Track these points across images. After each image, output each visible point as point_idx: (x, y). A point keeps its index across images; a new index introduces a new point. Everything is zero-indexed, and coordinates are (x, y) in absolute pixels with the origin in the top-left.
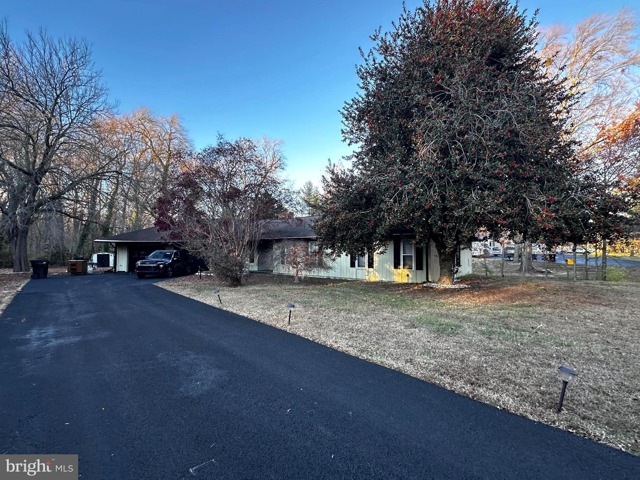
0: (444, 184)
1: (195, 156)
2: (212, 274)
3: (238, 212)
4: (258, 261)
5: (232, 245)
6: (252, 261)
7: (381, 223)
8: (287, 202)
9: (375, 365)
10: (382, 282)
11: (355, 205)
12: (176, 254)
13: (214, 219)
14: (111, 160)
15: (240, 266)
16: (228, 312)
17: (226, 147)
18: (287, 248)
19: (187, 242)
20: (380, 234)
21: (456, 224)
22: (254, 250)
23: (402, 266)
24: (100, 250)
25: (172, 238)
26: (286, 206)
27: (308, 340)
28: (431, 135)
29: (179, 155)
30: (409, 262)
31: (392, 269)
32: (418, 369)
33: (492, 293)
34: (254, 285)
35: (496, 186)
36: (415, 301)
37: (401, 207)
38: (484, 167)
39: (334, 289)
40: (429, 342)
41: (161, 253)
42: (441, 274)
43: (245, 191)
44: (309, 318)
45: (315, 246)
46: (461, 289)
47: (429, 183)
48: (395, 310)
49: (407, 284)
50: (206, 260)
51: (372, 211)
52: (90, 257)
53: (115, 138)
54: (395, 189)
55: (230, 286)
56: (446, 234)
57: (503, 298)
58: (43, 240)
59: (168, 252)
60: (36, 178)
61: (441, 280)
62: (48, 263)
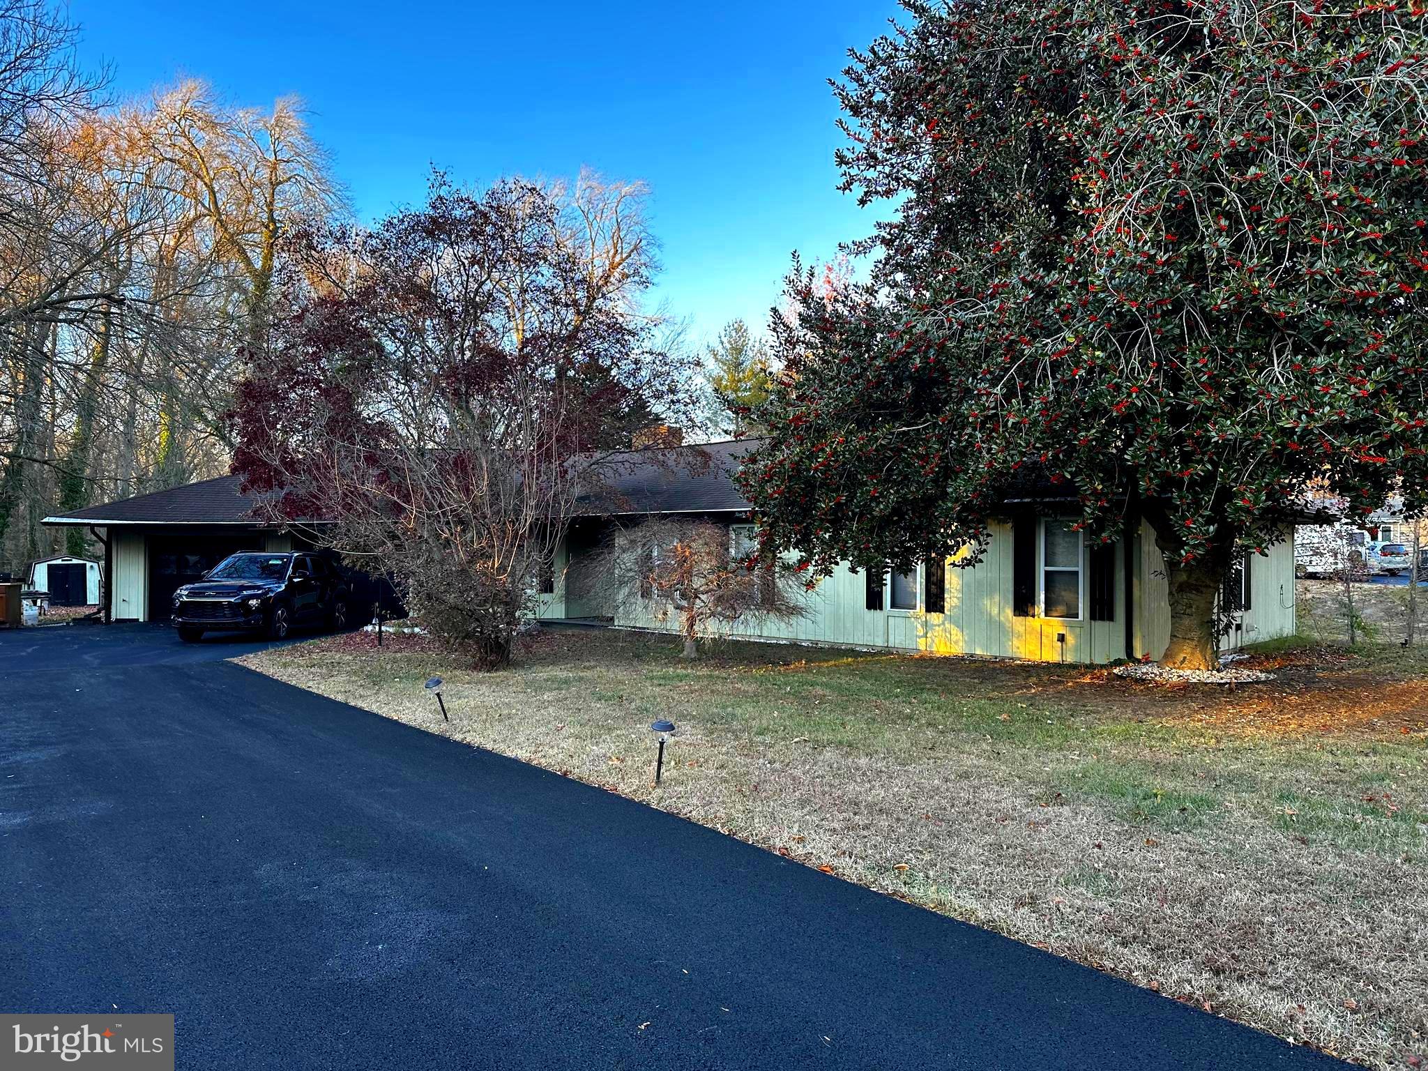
0: (1177, 331)
1: (355, 241)
2: (417, 630)
3: (501, 429)
4: (567, 587)
5: (479, 534)
6: (547, 587)
7: (964, 463)
8: (658, 396)
9: (917, 913)
10: (972, 658)
11: (878, 405)
12: (299, 564)
13: (421, 452)
14: (89, 256)
15: (507, 604)
16: (469, 746)
17: (457, 213)
18: (659, 545)
19: (336, 525)
20: (957, 500)
21: (1216, 466)
22: (551, 551)
23: (1040, 607)
24: (54, 551)
25: (288, 514)
26: (657, 408)
27: (714, 832)
28: (1134, 166)
29: (304, 240)
30: (1066, 595)
31: (1007, 619)
32: (1052, 924)
33: (1351, 701)
34: (553, 663)
35: (1355, 336)
36: (1078, 721)
37: (1032, 411)
38: (1312, 274)
39: (810, 677)
40: (1099, 846)
41: (253, 560)
42: (1173, 636)
43: (524, 359)
44: (722, 766)
45: (747, 541)
46: (1241, 686)
47: (1127, 328)
48: (1004, 748)
49: (1058, 665)
50: (399, 584)
51: (935, 425)
52: (26, 576)
53: (98, 185)
54: (1012, 350)
55: (476, 667)
56: (1181, 498)
57: (1386, 716)
59: (275, 557)
61: (1173, 656)
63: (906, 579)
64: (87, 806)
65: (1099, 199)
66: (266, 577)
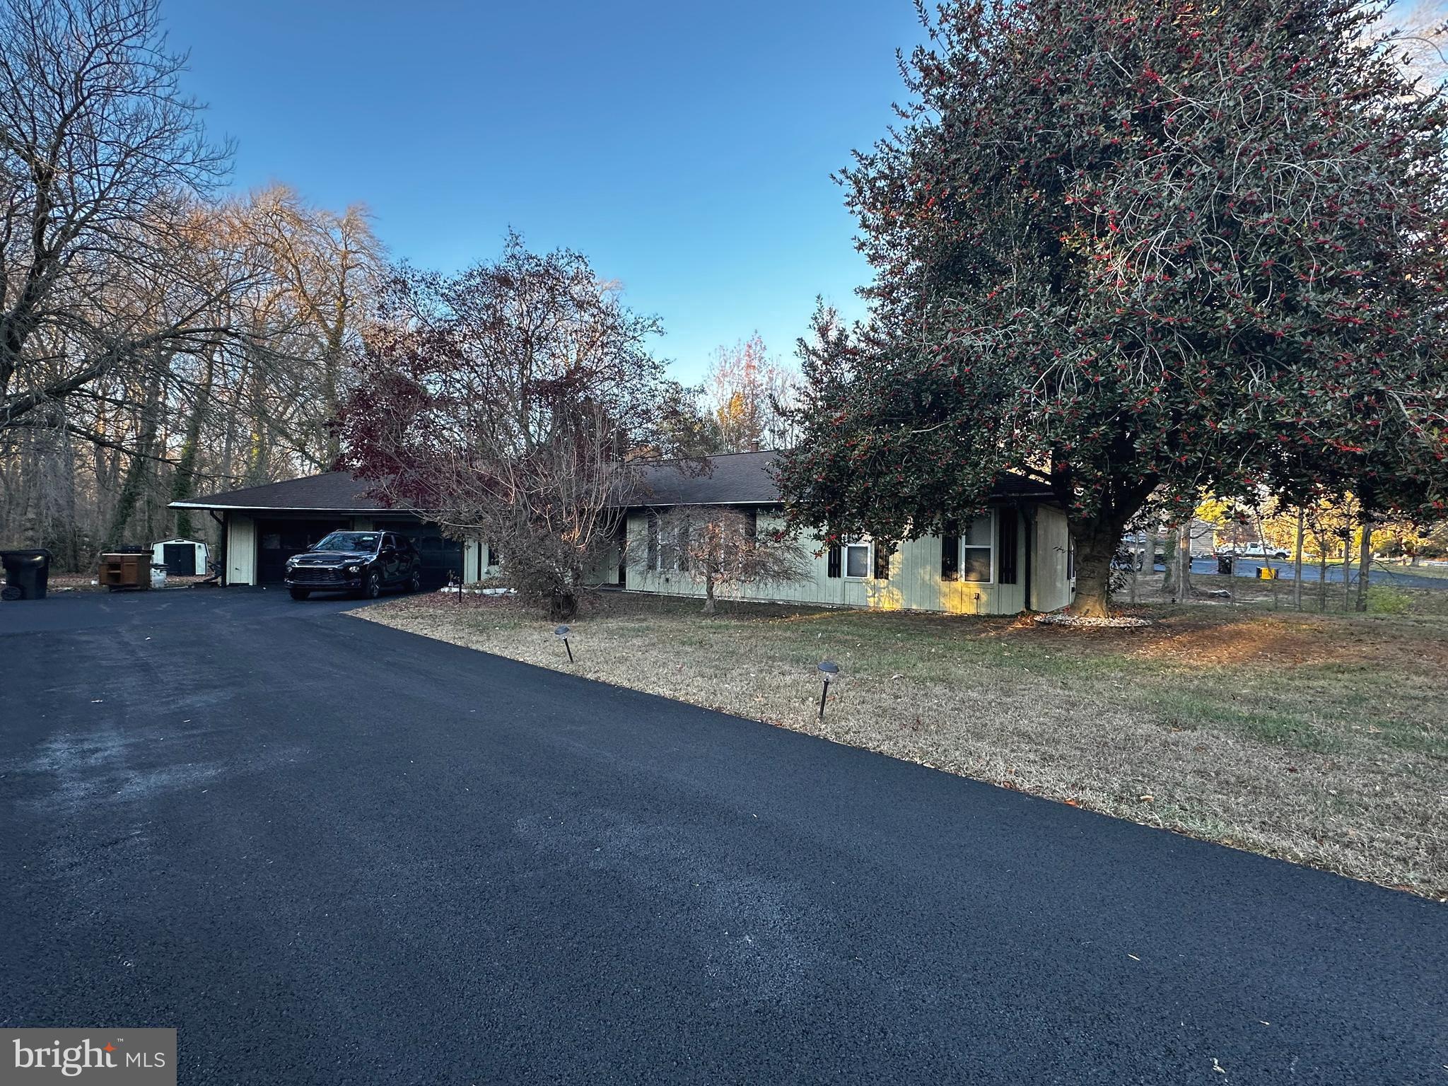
10: (909, 612)
12: (387, 540)
23: (962, 573)
24: (167, 534)
30: (981, 566)
31: (935, 582)
41: (348, 537)
42: (1078, 594)
49: (975, 616)
55: (555, 619)
58: (19, 510)
59: (368, 535)
60: (10, 334)
61: (1079, 609)
62: (47, 558)
63: (860, 554)
64: (282, 753)
65: (1107, 247)
66: (359, 550)
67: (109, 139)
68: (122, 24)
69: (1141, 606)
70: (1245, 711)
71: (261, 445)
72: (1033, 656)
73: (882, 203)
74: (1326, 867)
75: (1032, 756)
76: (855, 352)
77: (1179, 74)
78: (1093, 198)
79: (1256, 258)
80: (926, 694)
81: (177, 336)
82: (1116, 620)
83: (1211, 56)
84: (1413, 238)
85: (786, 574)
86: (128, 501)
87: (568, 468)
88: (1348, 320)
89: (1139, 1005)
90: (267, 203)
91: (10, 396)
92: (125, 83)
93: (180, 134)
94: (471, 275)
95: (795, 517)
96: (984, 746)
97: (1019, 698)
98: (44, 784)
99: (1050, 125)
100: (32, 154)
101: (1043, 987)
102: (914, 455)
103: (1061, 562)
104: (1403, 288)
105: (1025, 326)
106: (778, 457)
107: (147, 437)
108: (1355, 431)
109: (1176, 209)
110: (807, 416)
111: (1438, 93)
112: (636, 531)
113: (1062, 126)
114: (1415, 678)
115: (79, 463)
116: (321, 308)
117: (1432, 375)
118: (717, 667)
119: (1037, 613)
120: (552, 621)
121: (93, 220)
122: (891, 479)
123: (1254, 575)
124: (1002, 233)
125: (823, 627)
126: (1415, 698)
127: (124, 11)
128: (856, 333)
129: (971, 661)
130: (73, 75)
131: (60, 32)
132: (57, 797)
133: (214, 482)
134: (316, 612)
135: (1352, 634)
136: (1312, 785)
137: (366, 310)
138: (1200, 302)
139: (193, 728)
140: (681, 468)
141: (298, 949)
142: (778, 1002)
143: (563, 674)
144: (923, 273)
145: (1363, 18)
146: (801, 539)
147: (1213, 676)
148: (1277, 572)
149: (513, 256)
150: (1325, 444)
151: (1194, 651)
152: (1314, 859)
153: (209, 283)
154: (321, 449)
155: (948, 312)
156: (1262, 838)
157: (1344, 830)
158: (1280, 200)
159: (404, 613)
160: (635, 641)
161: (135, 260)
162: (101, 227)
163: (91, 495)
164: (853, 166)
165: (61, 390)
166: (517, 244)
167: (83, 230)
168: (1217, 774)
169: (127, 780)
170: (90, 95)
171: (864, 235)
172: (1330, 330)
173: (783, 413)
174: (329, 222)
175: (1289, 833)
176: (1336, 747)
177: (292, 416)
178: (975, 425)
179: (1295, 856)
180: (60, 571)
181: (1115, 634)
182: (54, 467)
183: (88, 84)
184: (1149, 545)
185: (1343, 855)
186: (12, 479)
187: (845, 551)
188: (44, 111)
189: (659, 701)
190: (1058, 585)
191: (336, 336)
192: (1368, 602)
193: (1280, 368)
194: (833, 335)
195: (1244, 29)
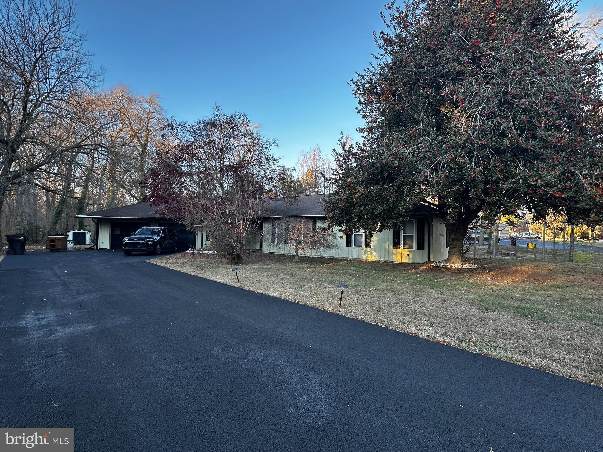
0: (487, 155)
10: (380, 261)
12: (164, 231)
23: (402, 245)
30: (409, 242)
31: (391, 249)
41: (149, 230)
42: (450, 254)
49: (408, 263)
51: (393, 186)
58: (14, 218)
59: (156, 229)
60: (12, 147)
61: (450, 260)
62: (25, 238)
63: (359, 238)
64: (119, 319)
65: (459, 112)
66: (153, 235)
67: (54, 68)
68: (60, 22)
69: (478, 259)
70: (516, 304)
71: (113, 192)
72: (430, 280)
73: (367, 94)
74: (545, 370)
75: (426, 323)
76: (356, 154)
77: (488, 42)
78: (452, 93)
79: (520, 117)
80: (384, 296)
81: (79, 147)
82: (466, 265)
83: (500, 35)
84: (586, 109)
85: (328, 246)
86: (59, 214)
87: (238, 202)
88: (558, 142)
89: (463, 425)
90: (117, 93)
91: (12, 172)
92: (61, 46)
93: (83, 66)
94: (200, 122)
95: (332, 222)
96: (407, 318)
97: (423, 298)
98: (23, 331)
99: (435, 63)
100: (23, 75)
101: (424, 418)
102: (381, 197)
103: (443, 240)
104: (581, 129)
105: (425, 144)
106: (325, 198)
107: (67, 188)
108: (561, 188)
109: (486, 97)
110: (337, 181)
111: (595, 49)
112: (267, 227)
113: (440, 63)
114: (589, 290)
115: (39, 198)
116: (139, 135)
117: (595, 165)
118: (298, 284)
119: (433, 262)
120: (231, 265)
121: (47, 101)
122: (371, 207)
123: (526, 246)
124: (416, 106)
125: (344, 268)
126: (588, 299)
127: (61, 17)
128: (356, 147)
129: (404, 283)
130: (40, 43)
131: (36, 26)
132: (29, 337)
133: (93, 207)
134: (134, 260)
135: (565, 272)
136: (541, 335)
137: (157, 136)
138: (497, 135)
139: (83, 309)
140: (285, 201)
141: (124, 400)
142: (316, 423)
143: (235, 287)
144: (384, 122)
145: (564, 19)
146: (335, 231)
147: (504, 289)
148: (535, 245)
149: (217, 115)
150: (549, 193)
151: (498, 278)
152: (540, 366)
153: (93, 126)
154: (138, 192)
155: (394, 138)
156: (519, 358)
157: (553, 354)
158: (529, 94)
159: (171, 261)
160: (265, 273)
161: (63, 116)
162: (49, 103)
163: (43, 211)
164: (356, 79)
165: (32, 169)
166: (219, 110)
167: (43, 104)
168: (502, 330)
169: (57, 330)
170: (47, 50)
171: (360, 107)
172: (551, 147)
173: (326, 179)
174: (142, 100)
175: (530, 355)
176: (553, 319)
177: (126, 179)
178: (405, 184)
179: (532, 365)
180: (30, 243)
181: (465, 271)
182: (29, 201)
183: (46, 46)
184: (482, 233)
185: (552, 365)
186: (11, 205)
187: (353, 236)
188: (28, 57)
189: (274, 299)
190: (442, 250)
191: (144, 146)
192: (574, 257)
193: (530, 162)
194: (347, 147)
195: (514, 24)
